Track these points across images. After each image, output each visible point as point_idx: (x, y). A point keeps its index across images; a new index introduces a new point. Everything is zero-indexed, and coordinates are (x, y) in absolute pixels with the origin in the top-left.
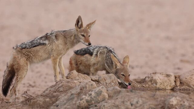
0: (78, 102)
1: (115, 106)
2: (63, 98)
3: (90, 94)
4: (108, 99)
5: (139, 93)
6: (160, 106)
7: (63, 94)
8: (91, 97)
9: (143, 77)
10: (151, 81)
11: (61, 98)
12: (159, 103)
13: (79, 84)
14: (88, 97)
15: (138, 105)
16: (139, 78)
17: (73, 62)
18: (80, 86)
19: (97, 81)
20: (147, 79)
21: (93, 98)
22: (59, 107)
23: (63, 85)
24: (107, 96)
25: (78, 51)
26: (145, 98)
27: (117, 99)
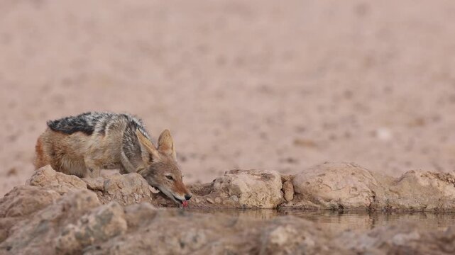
0: (56, 240)
1: (143, 249)
2: (22, 230)
3: (85, 221)
4: (128, 232)
5: (199, 217)
6: (248, 248)
7: (21, 220)
8: (88, 229)
9: (207, 180)
10: (227, 189)
11: (17, 229)
12: (244, 241)
13: (58, 196)
14: (80, 228)
15: (197, 246)
16: (198, 182)
17: (45, 148)
18: (62, 202)
19: (100, 190)
20: (217, 185)
21: (92, 229)
22: (12, 250)
23: (20, 201)
24: (124, 226)
25: (57, 122)
26: (213, 229)
27: (148, 231)
